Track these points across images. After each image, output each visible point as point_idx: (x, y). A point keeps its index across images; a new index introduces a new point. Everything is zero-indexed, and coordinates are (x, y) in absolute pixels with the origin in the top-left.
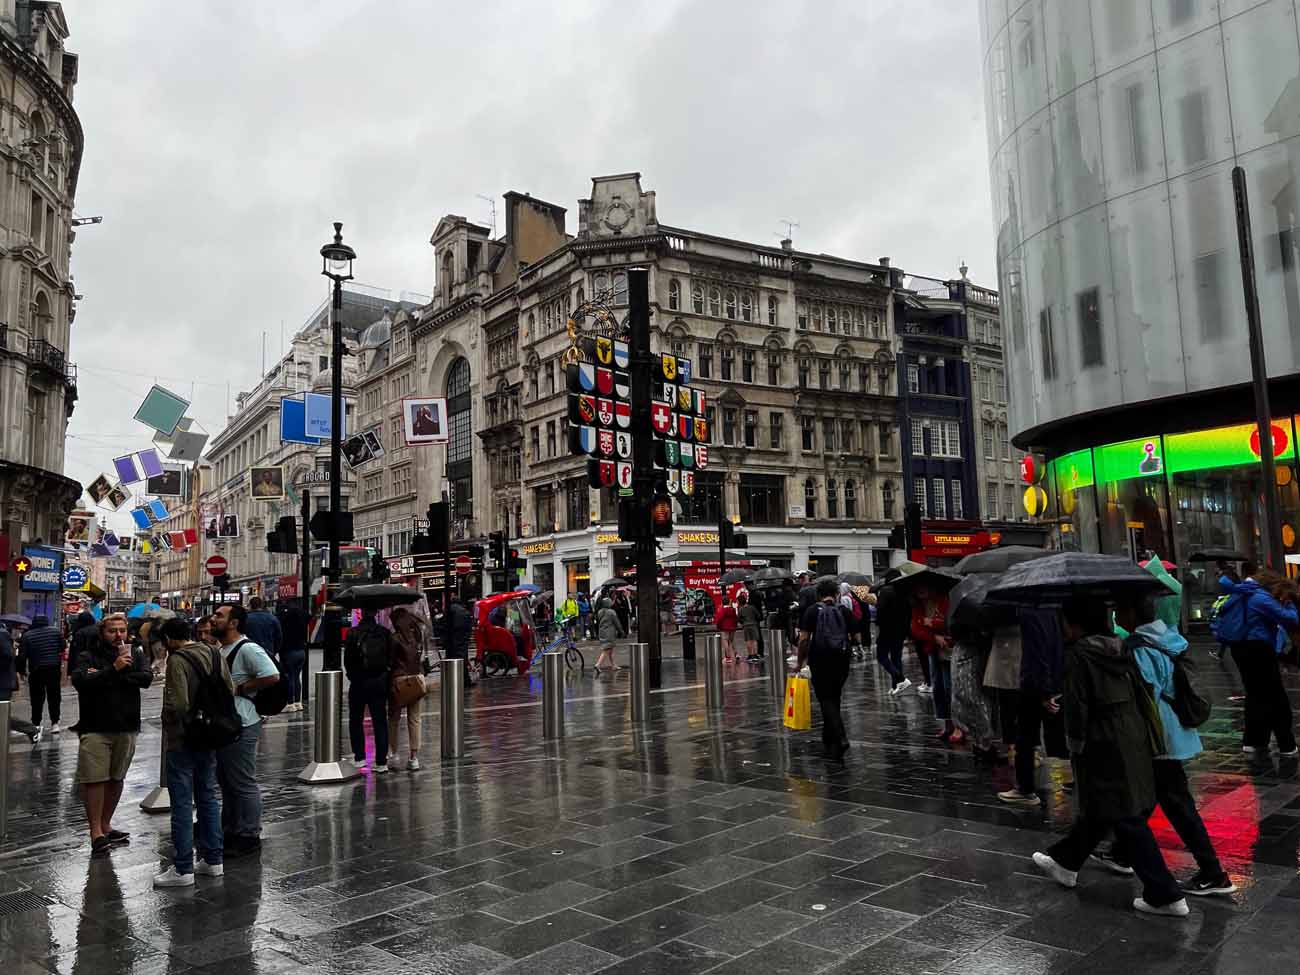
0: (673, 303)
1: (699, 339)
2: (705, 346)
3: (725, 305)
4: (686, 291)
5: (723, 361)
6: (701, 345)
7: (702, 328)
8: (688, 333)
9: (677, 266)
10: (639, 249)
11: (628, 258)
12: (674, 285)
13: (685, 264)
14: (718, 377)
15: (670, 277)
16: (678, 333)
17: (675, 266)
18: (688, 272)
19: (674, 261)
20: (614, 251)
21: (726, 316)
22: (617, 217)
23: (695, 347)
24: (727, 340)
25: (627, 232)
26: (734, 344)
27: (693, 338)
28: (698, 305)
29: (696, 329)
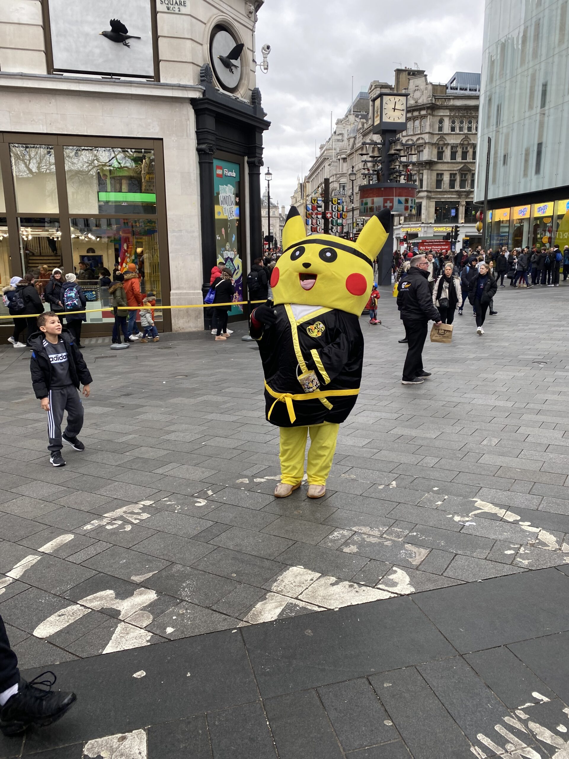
0: (440, 129)
1: (451, 144)
2: (454, 148)
3: (466, 127)
4: (447, 124)
5: (463, 152)
6: (452, 148)
7: (453, 139)
8: (446, 142)
9: (443, 112)
10: (423, 109)
11: (419, 113)
12: (441, 121)
13: (447, 111)
14: (459, 159)
15: (439, 118)
16: (441, 143)
17: (441, 113)
18: (448, 114)
19: (442, 111)
20: (414, 110)
21: (466, 131)
22: (417, 94)
23: (449, 148)
24: (466, 143)
25: (420, 101)
26: (469, 144)
27: (448, 144)
28: (453, 129)
29: (450, 140)
